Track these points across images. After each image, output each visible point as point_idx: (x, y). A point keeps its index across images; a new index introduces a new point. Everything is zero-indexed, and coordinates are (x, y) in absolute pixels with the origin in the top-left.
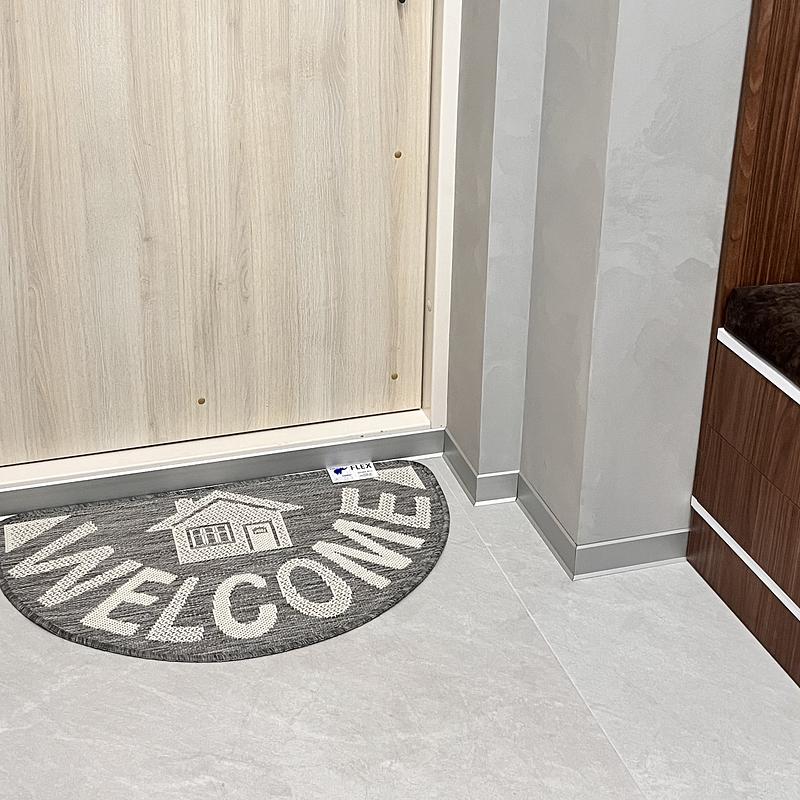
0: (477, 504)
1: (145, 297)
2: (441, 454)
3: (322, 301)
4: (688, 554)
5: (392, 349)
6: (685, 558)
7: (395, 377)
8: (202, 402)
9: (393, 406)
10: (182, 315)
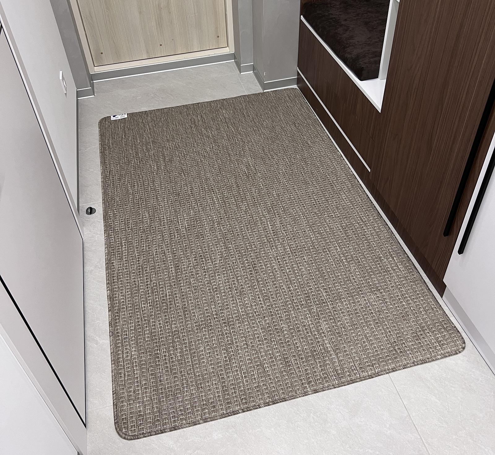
0: (241, 73)
1: (140, 13)
2: (234, 60)
3: (193, 13)
4: (297, 84)
5: (217, 28)
6: (296, 85)
7: (218, 37)
8: (161, 45)
9: (218, 46)
10: (152, 18)
